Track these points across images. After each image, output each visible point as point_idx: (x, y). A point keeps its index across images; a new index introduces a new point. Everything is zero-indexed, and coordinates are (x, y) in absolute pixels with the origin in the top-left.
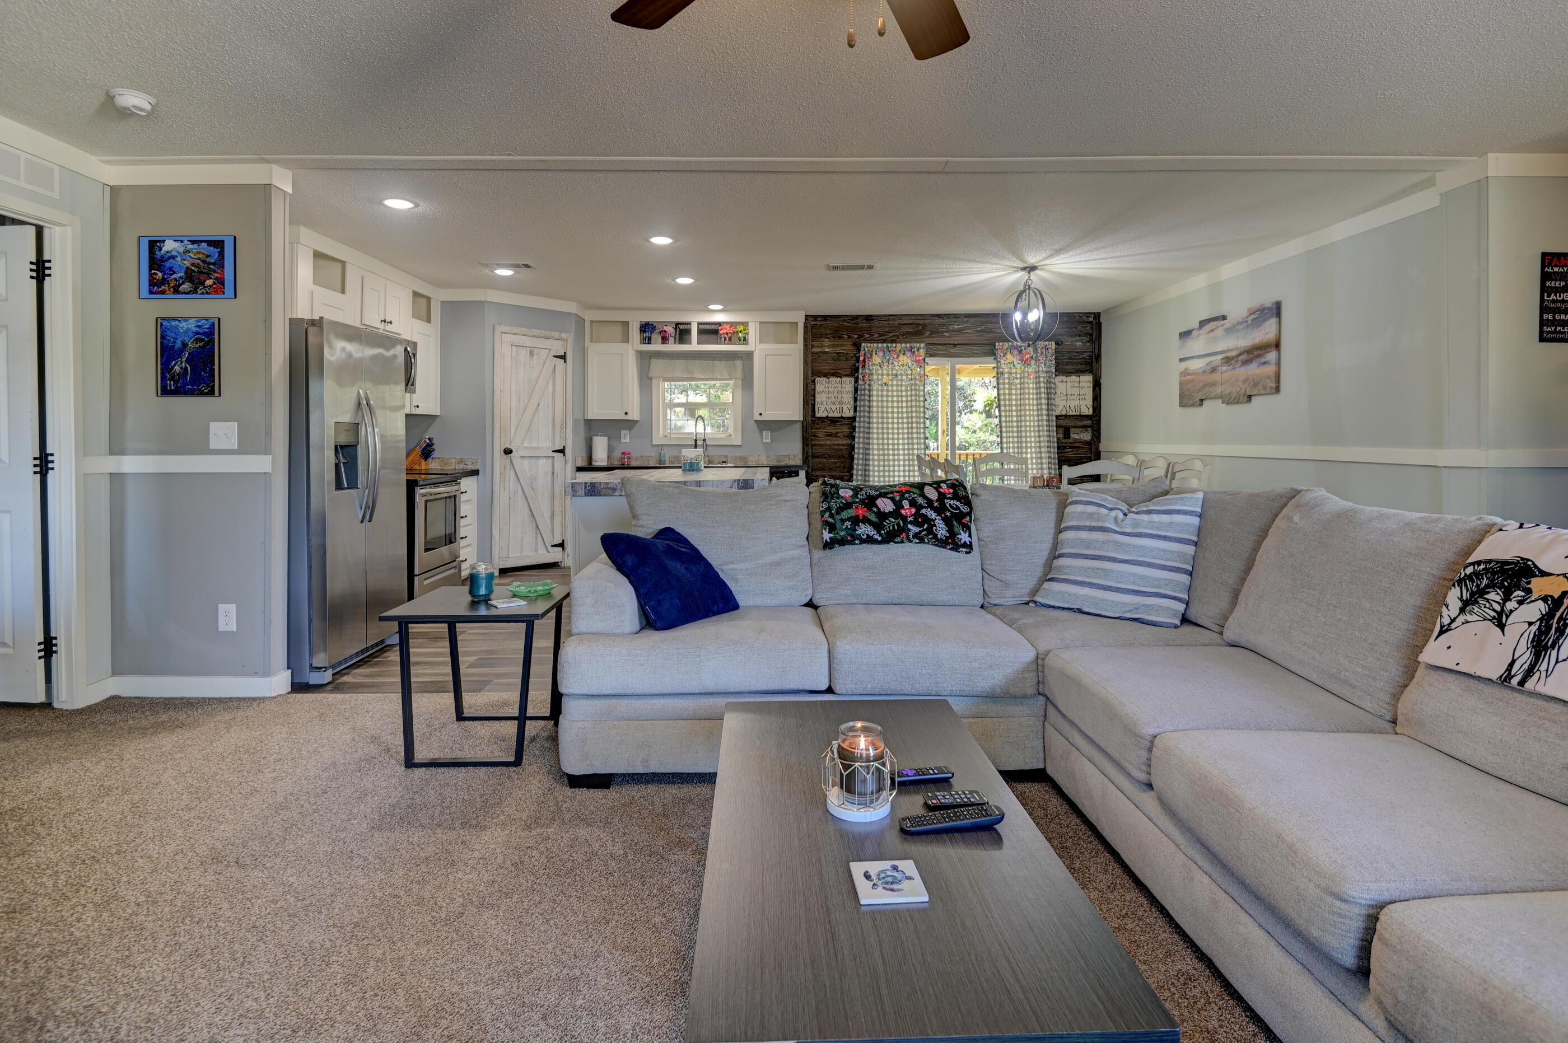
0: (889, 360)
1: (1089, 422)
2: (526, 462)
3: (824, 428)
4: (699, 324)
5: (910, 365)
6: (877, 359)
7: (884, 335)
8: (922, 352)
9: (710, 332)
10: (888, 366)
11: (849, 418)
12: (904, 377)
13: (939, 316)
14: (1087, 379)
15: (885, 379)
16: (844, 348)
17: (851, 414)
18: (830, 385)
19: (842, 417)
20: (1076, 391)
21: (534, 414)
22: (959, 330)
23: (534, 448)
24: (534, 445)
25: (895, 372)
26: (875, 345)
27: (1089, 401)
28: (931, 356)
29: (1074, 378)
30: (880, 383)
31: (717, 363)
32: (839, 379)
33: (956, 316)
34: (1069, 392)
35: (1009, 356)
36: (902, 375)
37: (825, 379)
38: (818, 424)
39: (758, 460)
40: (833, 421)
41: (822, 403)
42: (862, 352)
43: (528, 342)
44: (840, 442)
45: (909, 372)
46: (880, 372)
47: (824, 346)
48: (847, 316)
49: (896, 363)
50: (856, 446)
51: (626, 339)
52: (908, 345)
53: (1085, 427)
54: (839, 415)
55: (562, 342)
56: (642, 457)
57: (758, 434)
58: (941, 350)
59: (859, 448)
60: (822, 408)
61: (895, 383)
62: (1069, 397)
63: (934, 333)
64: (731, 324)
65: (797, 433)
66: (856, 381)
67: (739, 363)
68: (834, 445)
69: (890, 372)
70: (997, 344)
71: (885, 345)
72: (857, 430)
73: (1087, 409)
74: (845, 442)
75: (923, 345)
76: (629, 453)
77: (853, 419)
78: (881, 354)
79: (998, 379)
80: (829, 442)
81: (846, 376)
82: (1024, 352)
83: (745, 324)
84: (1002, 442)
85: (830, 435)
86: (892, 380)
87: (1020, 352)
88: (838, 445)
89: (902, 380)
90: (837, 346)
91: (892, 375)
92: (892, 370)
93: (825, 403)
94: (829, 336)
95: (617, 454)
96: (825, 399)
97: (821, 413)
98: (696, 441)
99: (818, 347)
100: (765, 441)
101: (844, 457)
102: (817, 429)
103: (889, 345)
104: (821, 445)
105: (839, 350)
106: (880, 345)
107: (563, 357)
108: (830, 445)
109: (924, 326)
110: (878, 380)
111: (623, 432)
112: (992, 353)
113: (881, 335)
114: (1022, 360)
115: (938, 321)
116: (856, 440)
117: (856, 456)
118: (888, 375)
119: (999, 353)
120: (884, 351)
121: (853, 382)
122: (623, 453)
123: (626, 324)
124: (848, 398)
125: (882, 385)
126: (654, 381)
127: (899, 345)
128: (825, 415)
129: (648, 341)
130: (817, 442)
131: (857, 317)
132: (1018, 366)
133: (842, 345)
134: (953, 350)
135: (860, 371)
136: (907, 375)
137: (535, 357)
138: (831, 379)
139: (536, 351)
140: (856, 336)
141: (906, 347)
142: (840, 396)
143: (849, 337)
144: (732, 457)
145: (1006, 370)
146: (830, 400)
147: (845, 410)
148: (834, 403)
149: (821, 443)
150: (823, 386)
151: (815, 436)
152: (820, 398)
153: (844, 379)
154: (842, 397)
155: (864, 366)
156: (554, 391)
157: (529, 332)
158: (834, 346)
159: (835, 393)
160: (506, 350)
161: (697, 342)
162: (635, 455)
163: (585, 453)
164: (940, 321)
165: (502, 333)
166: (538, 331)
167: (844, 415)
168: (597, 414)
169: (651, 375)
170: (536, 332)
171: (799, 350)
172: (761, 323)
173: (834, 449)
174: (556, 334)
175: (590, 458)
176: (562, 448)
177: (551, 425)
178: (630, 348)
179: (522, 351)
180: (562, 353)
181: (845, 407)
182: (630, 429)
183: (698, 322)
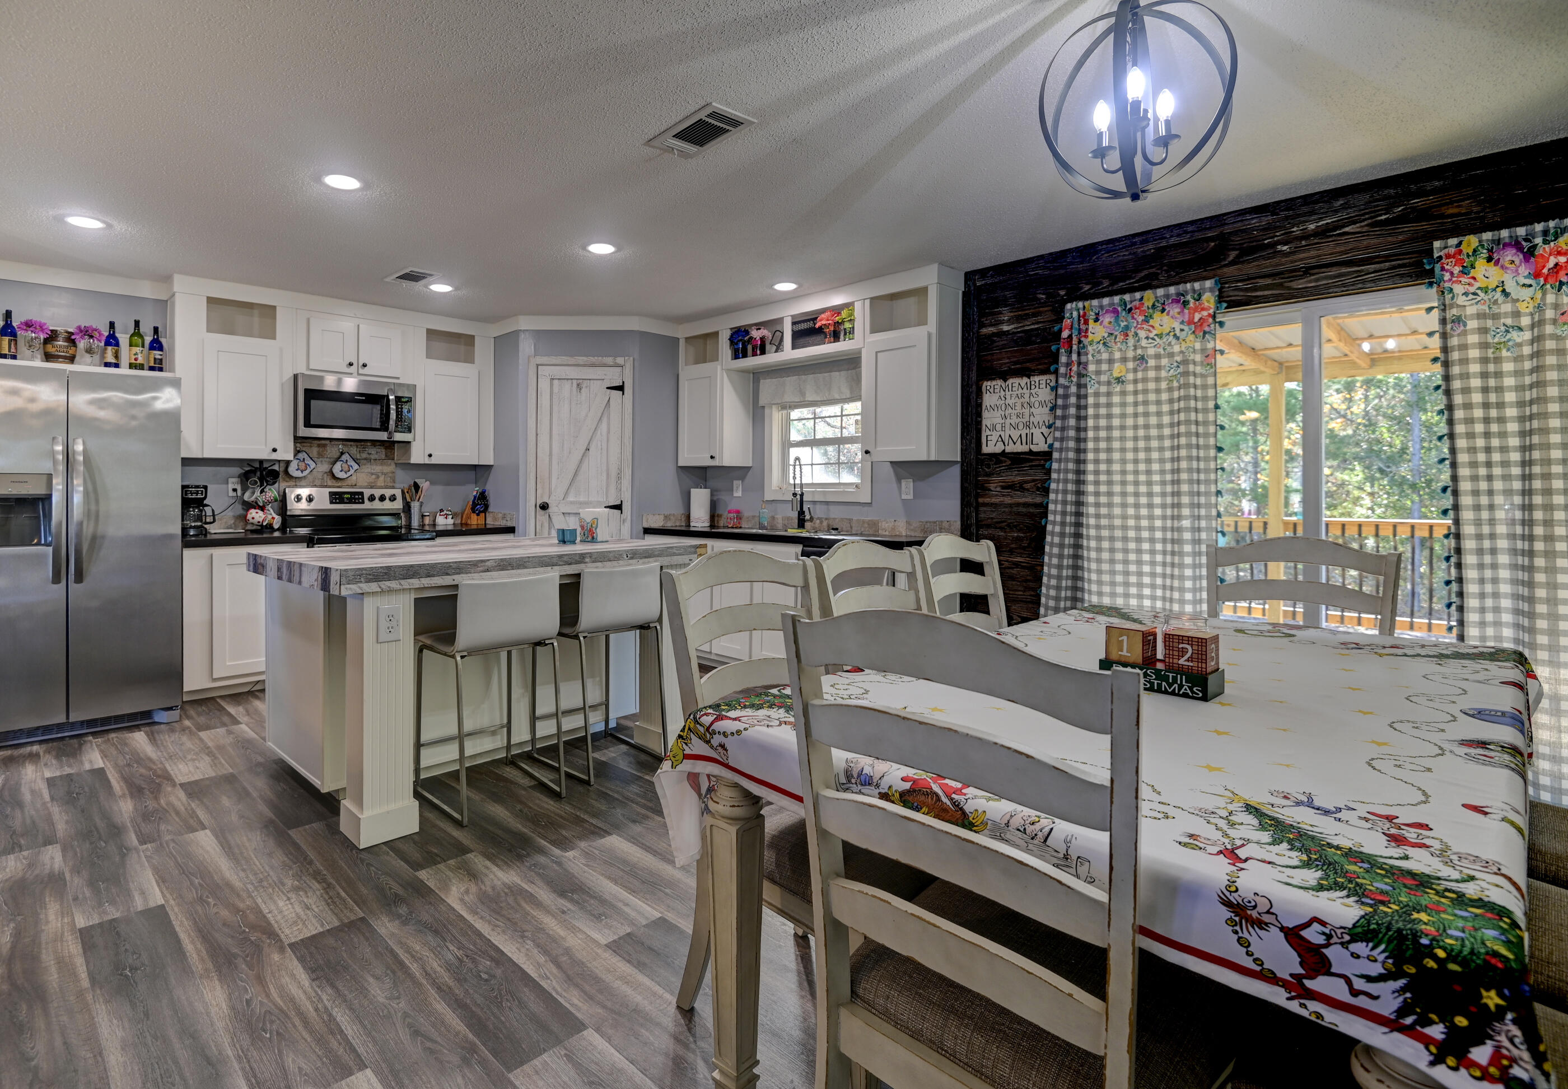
0: (1127, 328)
3: (999, 474)
4: (795, 318)
5: (1178, 332)
6: (1097, 331)
8: (1209, 299)
10: (1125, 341)
11: (1044, 454)
12: (1164, 362)
15: (1118, 370)
17: (1046, 446)
18: (1009, 393)
19: (1032, 453)
21: (581, 461)
22: (1323, 233)
23: (580, 502)
24: (581, 498)
25: (1140, 351)
26: (1095, 302)
28: (1233, 304)
30: (1104, 378)
32: (1026, 380)
35: (1482, 268)
36: (1158, 356)
37: (999, 382)
38: (989, 467)
39: (893, 529)
40: (1015, 460)
41: (994, 428)
42: (1067, 322)
43: (572, 372)
44: (1029, 500)
45: (1177, 348)
46: (1105, 356)
47: (1002, 322)
48: (1041, 257)
49: (1143, 334)
50: (1050, 506)
51: (718, 358)
52: (1172, 290)
54: (1024, 448)
55: (617, 370)
57: (894, 485)
58: (1267, 287)
60: (994, 437)
61: (1140, 375)
64: (839, 309)
65: (952, 481)
66: (1057, 379)
68: (1018, 505)
69: (1130, 354)
70: (1437, 244)
71: (1116, 299)
72: (1054, 476)
75: (1208, 284)
76: (739, 512)
77: (1047, 455)
78: (1108, 319)
79: (1444, 336)
80: (1008, 500)
81: (1038, 372)
82: (1537, 247)
83: (852, 307)
85: (1011, 487)
86: (1135, 371)
87: (1528, 253)
88: (1026, 505)
89: (1157, 368)
90: (1027, 317)
91: (1135, 359)
92: (1135, 348)
93: (999, 428)
94: (1011, 302)
96: (1000, 420)
97: (991, 446)
99: (991, 325)
100: (904, 497)
102: (985, 475)
103: (1127, 297)
104: (994, 505)
105: (1029, 325)
106: (1106, 301)
107: (620, 388)
108: (1011, 505)
110: (1098, 373)
111: (735, 482)
112: (1422, 269)
114: (1537, 277)
118: (1124, 360)
120: (1115, 312)
121: (1050, 384)
122: (729, 512)
123: (718, 336)
124: (1041, 414)
125: (1109, 383)
127: (1150, 293)
128: (999, 448)
130: (987, 500)
131: (1064, 253)
132: (1527, 293)
133: (1030, 315)
134: (1303, 283)
135: (1063, 359)
136: (1171, 355)
137: (583, 390)
138: (1010, 381)
139: (585, 384)
140: (1057, 293)
141: (1167, 296)
142: (1027, 411)
144: (858, 521)
145: (1475, 312)
146: (1009, 423)
147: (1037, 438)
148: (1016, 427)
149: (994, 500)
150: (996, 397)
151: (983, 488)
152: (989, 418)
153: (1033, 378)
154: (1032, 414)
155: (1069, 349)
156: (609, 432)
157: (572, 360)
158: (1018, 319)
159: (1018, 407)
160: (544, 385)
161: (794, 347)
162: (746, 513)
163: (679, 511)
164: (1266, 219)
165: (538, 365)
166: (585, 358)
167: (1034, 448)
168: (687, 459)
169: (761, 403)
170: (582, 360)
171: (929, 335)
172: (873, 299)
173: (1018, 514)
174: (609, 360)
175: (688, 517)
176: (618, 503)
177: (605, 475)
178: (719, 367)
179: (567, 385)
180: (619, 383)
181: (1037, 433)
182: (742, 478)
183: (792, 316)
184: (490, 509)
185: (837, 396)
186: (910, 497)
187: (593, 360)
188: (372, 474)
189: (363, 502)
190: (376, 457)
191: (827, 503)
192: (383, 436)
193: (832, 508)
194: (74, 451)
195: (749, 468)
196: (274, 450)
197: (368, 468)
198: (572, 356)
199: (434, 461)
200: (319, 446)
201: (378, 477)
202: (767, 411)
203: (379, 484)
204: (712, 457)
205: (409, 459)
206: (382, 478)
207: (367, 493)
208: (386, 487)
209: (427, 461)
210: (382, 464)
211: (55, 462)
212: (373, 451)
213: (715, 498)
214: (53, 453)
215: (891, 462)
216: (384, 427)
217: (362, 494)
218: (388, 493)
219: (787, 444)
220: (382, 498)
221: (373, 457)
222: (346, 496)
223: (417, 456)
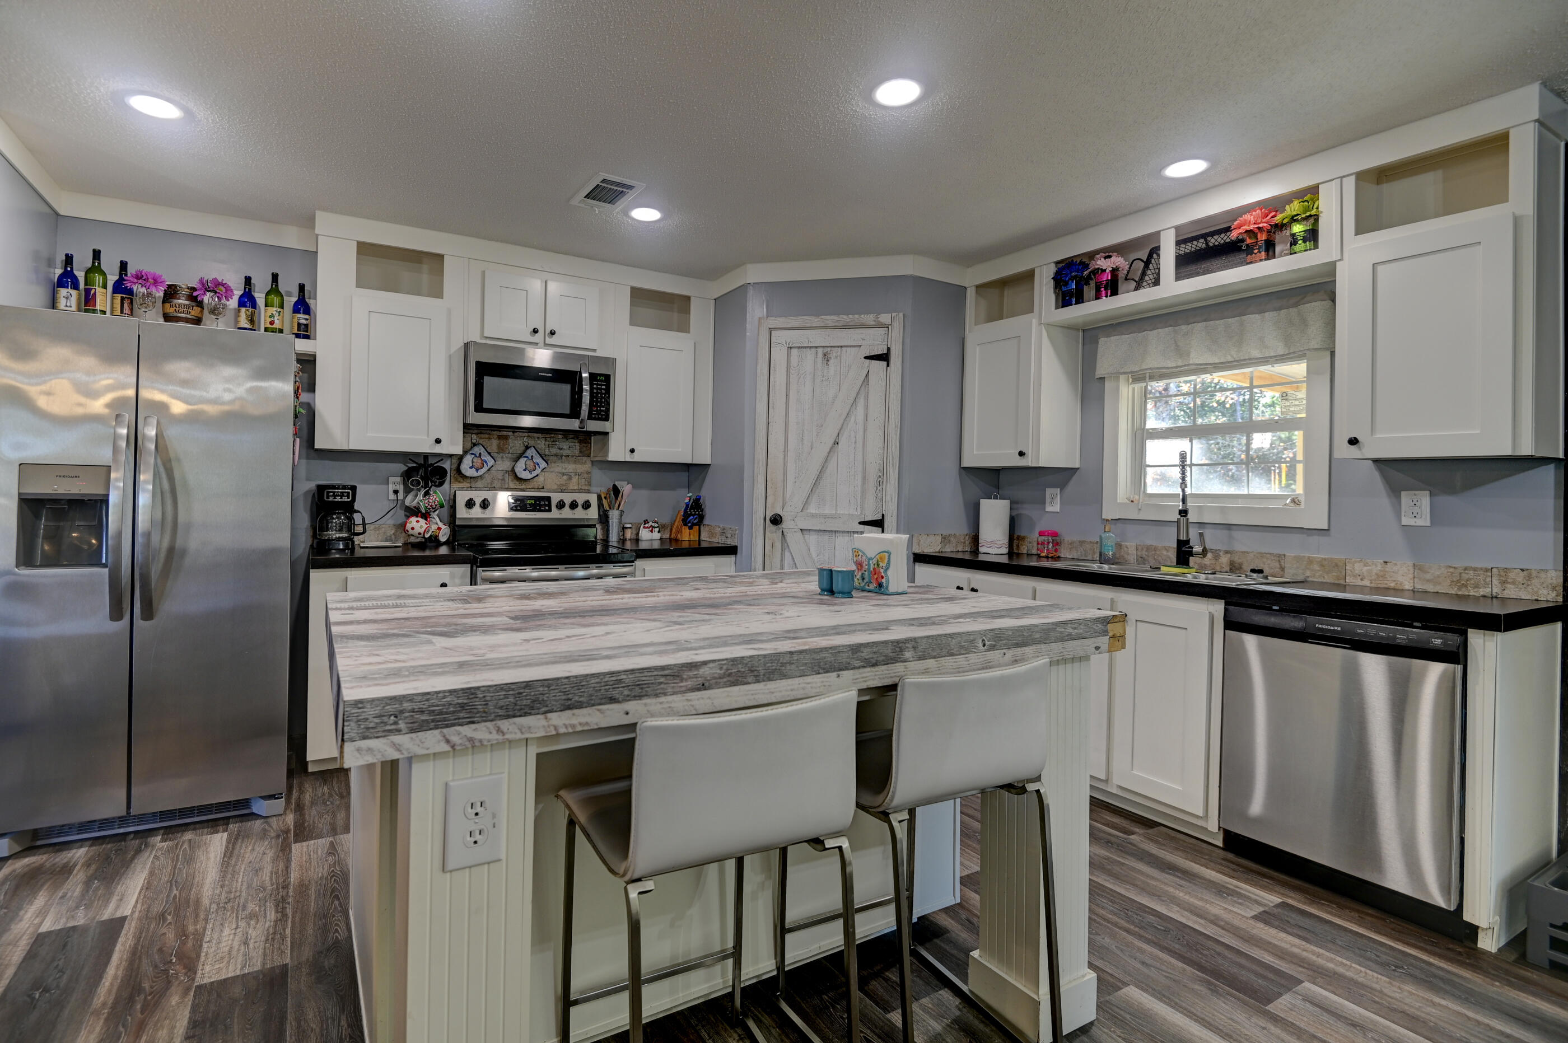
2: (813, 538)
4: (1177, 232)
21: (827, 459)
23: (825, 517)
24: (827, 511)
39: (1382, 576)
43: (817, 338)
51: (1031, 310)
55: (883, 331)
56: (1081, 543)
57: (1383, 500)
65: (1539, 500)
76: (1056, 534)
83: (1312, 194)
95: (1035, 534)
100: (1405, 521)
107: (884, 358)
111: (1049, 492)
122: (1041, 534)
129: (1065, 299)
137: (831, 362)
139: (835, 353)
144: (1298, 559)
156: (866, 419)
157: (817, 321)
160: (779, 355)
161: (1178, 278)
162: (1068, 536)
163: (961, 529)
165: (771, 330)
166: (835, 318)
168: (976, 456)
169: (1100, 372)
170: (830, 319)
171: (1517, 221)
172: (1361, 177)
174: (869, 319)
175: (975, 539)
176: (879, 517)
177: (859, 478)
178: (1035, 322)
179: (810, 355)
180: (881, 350)
182: (1062, 486)
183: (1177, 228)
184: (706, 521)
185: (1256, 353)
186: (1425, 521)
187: (845, 318)
188: (563, 474)
189: (550, 510)
190: (569, 452)
191: (1229, 527)
192: (574, 424)
193: (1237, 534)
194: (144, 436)
195: (1073, 471)
196: (438, 441)
197: (558, 467)
198: (817, 315)
199: (637, 458)
200: (499, 437)
201: (570, 478)
202: (1108, 385)
203: (571, 487)
204: (1021, 454)
205: (607, 455)
206: (575, 480)
207: (555, 498)
208: (580, 491)
209: (628, 458)
210: (575, 462)
211: (116, 450)
212: (565, 445)
213: (1014, 514)
214: (116, 437)
215: (1376, 461)
216: (574, 413)
217: (549, 499)
218: (581, 498)
219: (1141, 436)
220: (574, 505)
221: (564, 453)
222: (529, 502)
223: (616, 452)
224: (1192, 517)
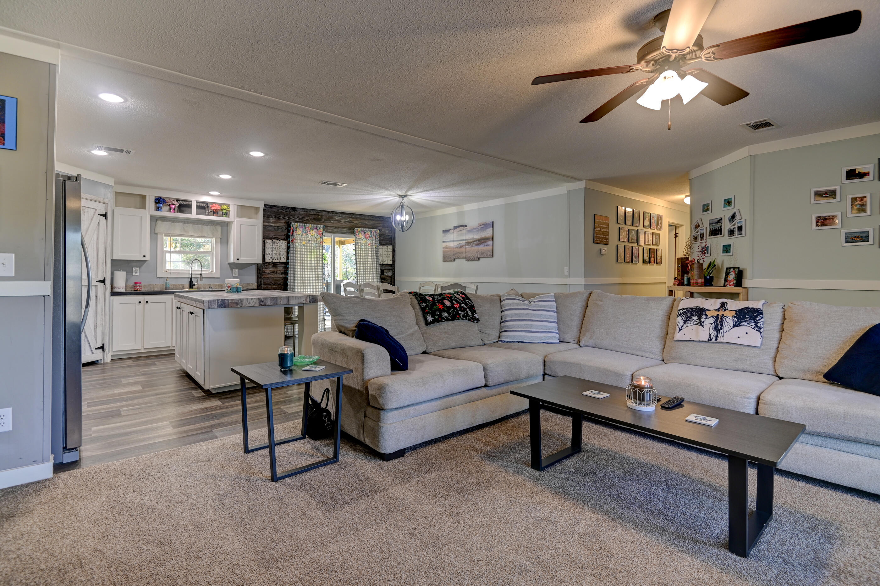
0: (305, 232)
1: (390, 268)
3: (270, 268)
4: (197, 202)
5: (316, 236)
6: (299, 231)
7: (302, 219)
8: (321, 229)
9: (203, 207)
10: (305, 236)
11: (284, 263)
12: (313, 242)
13: (328, 212)
14: (390, 248)
15: (303, 242)
16: (281, 224)
17: (285, 261)
18: (273, 244)
19: (280, 262)
20: (386, 253)
22: (337, 220)
25: (308, 239)
26: (299, 224)
27: (391, 258)
28: (326, 232)
29: (385, 247)
31: (205, 227)
32: (278, 241)
33: (337, 213)
34: (384, 254)
35: (360, 235)
36: (311, 241)
37: (271, 240)
38: (266, 266)
40: (275, 264)
41: (269, 254)
42: (292, 227)
44: (278, 276)
45: (315, 240)
46: (301, 238)
47: (270, 222)
48: (282, 207)
49: (309, 235)
50: (289, 278)
51: (143, 207)
52: (315, 225)
53: (389, 270)
54: (278, 261)
56: (149, 285)
57: (230, 271)
58: (329, 229)
59: (290, 279)
60: (269, 257)
61: (308, 245)
62: (384, 256)
63: (326, 220)
64: (221, 205)
65: (254, 271)
66: (288, 242)
67: (219, 228)
68: (275, 277)
70: (355, 229)
71: (303, 224)
72: (289, 269)
73: (390, 262)
74: (281, 276)
75: (322, 226)
76: (141, 283)
78: (301, 229)
79: (355, 245)
80: (272, 276)
81: (282, 239)
82: (366, 233)
83: (228, 205)
84: (357, 277)
85: (273, 272)
86: (307, 243)
87: (365, 233)
89: (311, 244)
90: (277, 223)
93: (271, 254)
94: (273, 217)
95: (131, 283)
96: (271, 252)
97: (268, 259)
98: (192, 274)
99: (267, 222)
101: (280, 284)
102: (266, 268)
103: (305, 224)
104: (268, 278)
105: (278, 225)
106: (301, 224)
108: (273, 278)
109: (321, 216)
110: (300, 243)
111: (135, 268)
112: (353, 232)
113: (300, 219)
114: (365, 237)
115: (328, 214)
116: (289, 275)
117: (289, 284)
118: (305, 240)
119: (356, 233)
120: (303, 227)
121: (286, 243)
122: (135, 283)
123: (144, 197)
124: (284, 252)
125: (302, 246)
126: (159, 236)
127: (310, 225)
128: (271, 261)
129: (158, 209)
130: (266, 276)
131: (288, 208)
132: (364, 240)
133: (280, 222)
134: (335, 230)
135: (291, 237)
136: (314, 241)
138: (274, 241)
140: (287, 218)
141: (314, 227)
143: (284, 218)
144: (213, 284)
145: (359, 242)
146: (273, 253)
147: (282, 258)
148: (276, 255)
149: (268, 276)
150: (269, 245)
151: (264, 272)
152: (267, 251)
153: (282, 241)
154: (280, 251)
155: (292, 235)
156: (98, 239)
158: (275, 222)
159: (277, 249)
161: (196, 213)
162: (144, 284)
164: (329, 214)
167: (281, 261)
168: (120, 255)
169: (157, 230)
170: (88, 196)
172: (239, 206)
173: (275, 280)
178: (148, 213)
181: (282, 257)
185: (206, 235)
186: (237, 275)
187: (93, 197)
204: (144, 256)
219: (163, 252)
224: (203, 276)
